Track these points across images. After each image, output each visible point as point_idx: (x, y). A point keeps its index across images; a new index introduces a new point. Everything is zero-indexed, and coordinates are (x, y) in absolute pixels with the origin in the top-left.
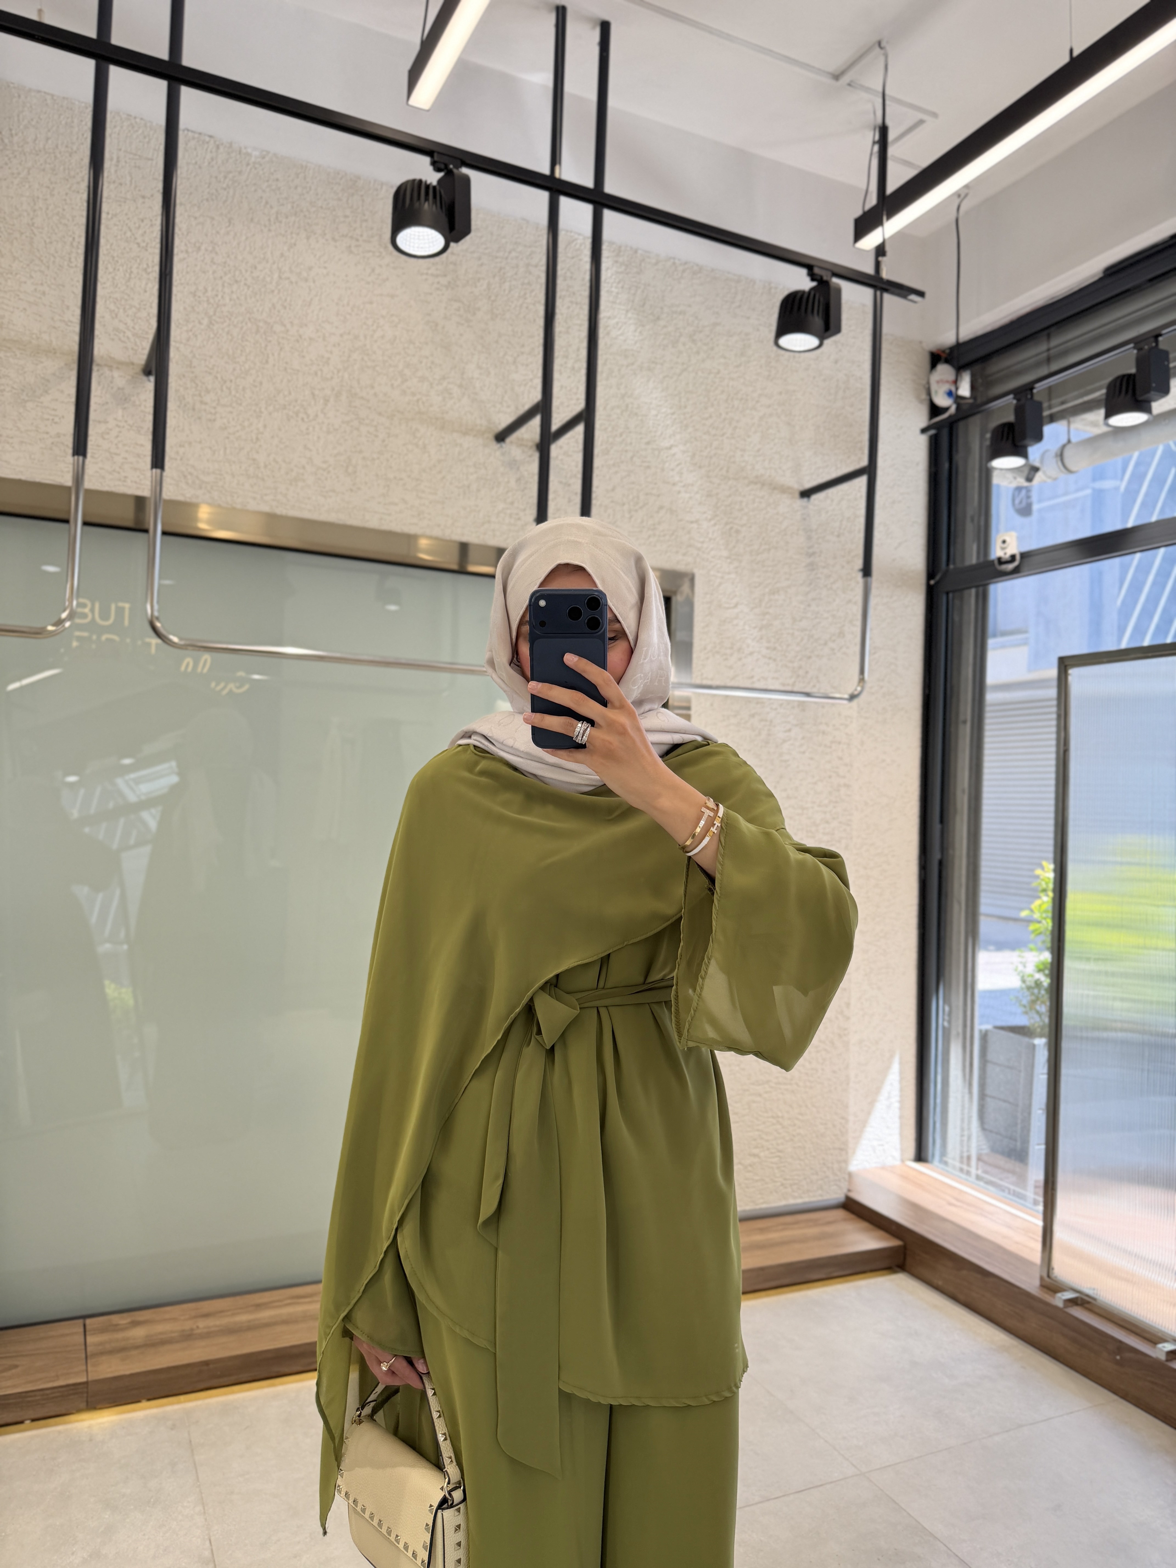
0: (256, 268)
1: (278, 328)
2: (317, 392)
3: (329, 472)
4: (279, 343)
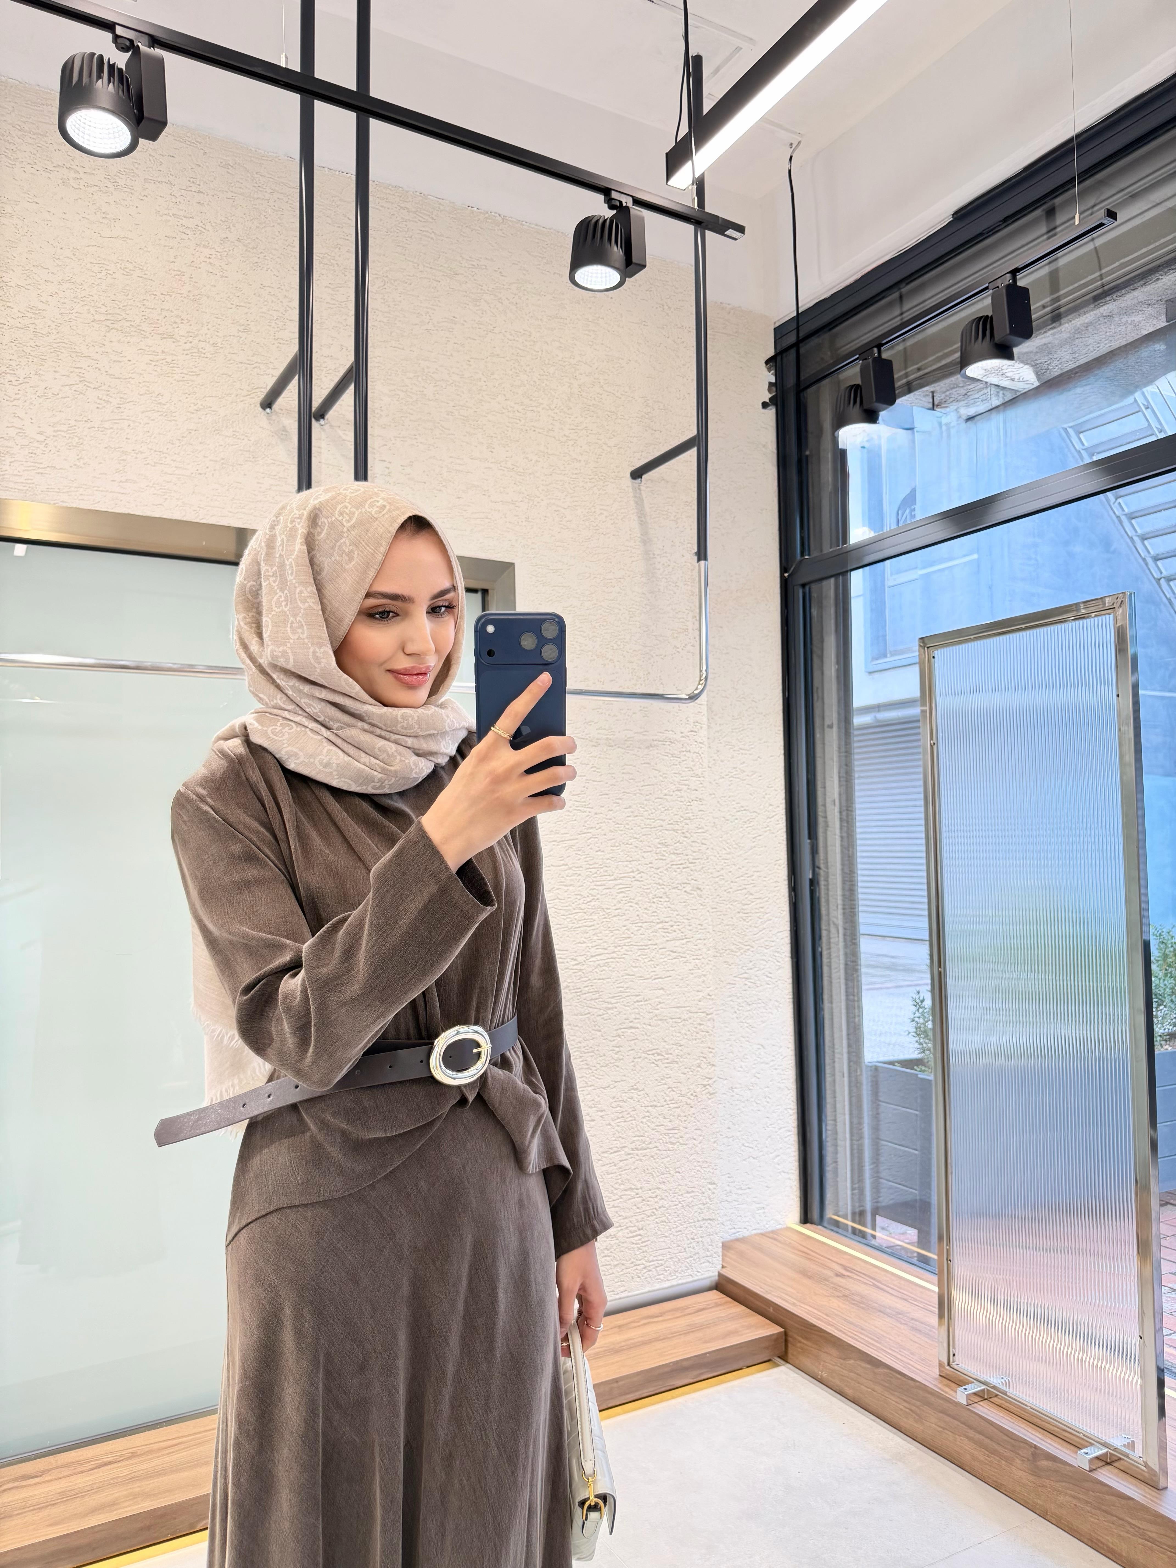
3: (46, 445)
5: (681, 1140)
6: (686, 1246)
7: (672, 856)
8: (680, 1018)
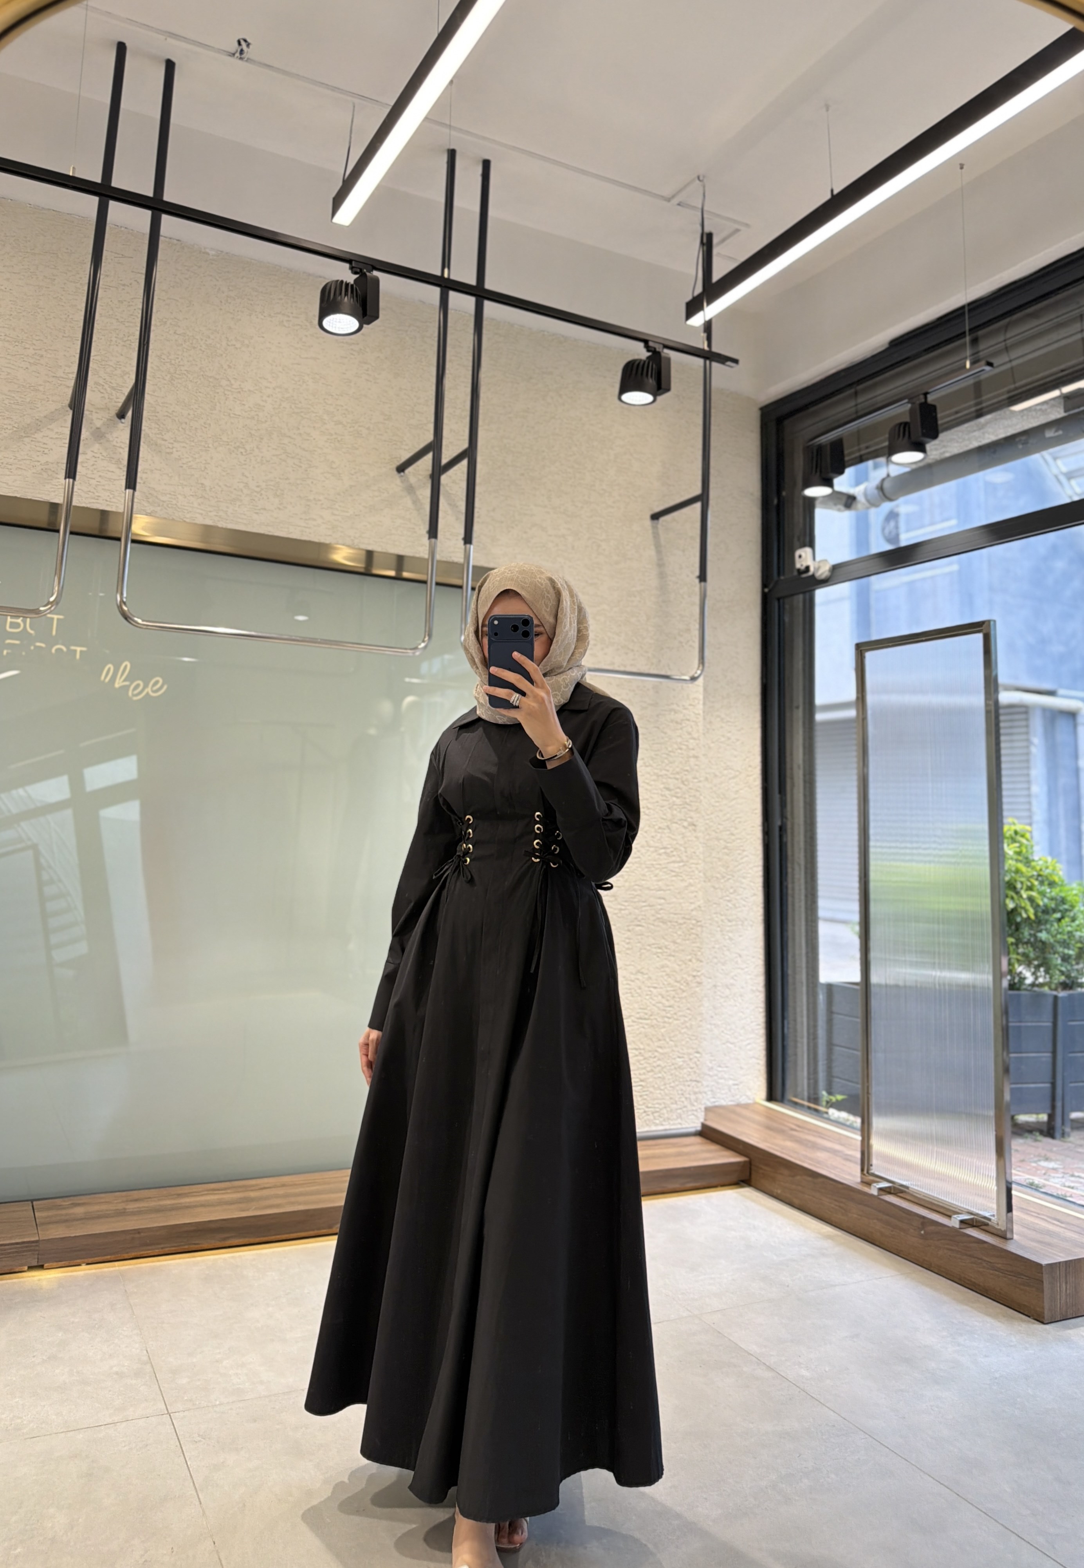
0: (209, 337)
1: (224, 383)
2: (253, 432)
3: (261, 495)
4: (225, 394)
5: (675, 1017)
6: (677, 1099)
7: (674, 799)
8: (677, 922)
